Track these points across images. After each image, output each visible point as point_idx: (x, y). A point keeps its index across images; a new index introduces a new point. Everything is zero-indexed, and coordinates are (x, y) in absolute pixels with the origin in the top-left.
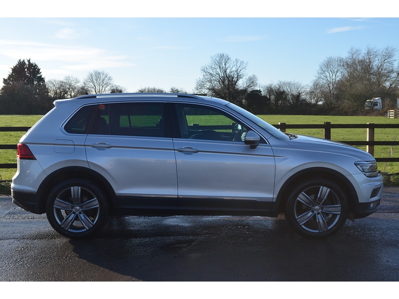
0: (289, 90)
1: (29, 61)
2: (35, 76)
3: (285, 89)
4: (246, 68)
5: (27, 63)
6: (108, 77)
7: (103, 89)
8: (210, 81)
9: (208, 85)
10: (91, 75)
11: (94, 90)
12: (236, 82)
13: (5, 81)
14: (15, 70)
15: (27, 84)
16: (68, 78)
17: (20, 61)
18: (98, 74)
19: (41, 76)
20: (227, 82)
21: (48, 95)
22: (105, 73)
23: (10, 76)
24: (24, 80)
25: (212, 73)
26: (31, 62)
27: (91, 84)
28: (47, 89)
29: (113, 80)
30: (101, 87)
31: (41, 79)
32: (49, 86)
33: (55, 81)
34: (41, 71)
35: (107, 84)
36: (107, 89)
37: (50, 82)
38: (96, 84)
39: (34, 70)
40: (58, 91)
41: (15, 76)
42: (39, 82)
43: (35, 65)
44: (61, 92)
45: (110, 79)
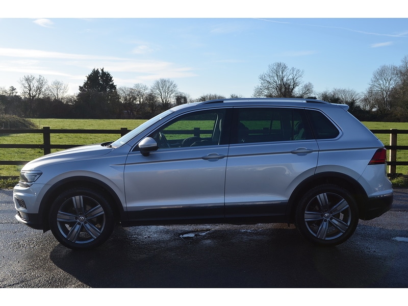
0: (344, 97)
1: (102, 70)
2: (107, 84)
3: (340, 97)
4: (302, 76)
5: (100, 72)
6: (173, 84)
7: (169, 96)
8: (268, 89)
9: (266, 92)
10: (158, 83)
11: (160, 97)
12: (293, 89)
13: (81, 88)
14: (90, 78)
15: (100, 91)
16: (137, 86)
17: (94, 70)
18: (164, 82)
19: (113, 84)
20: (283, 90)
21: (119, 101)
22: (170, 80)
23: (86, 84)
24: (98, 88)
25: (270, 81)
26: (104, 70)
27: (158, 91)
28: (119, 95)
29: (177, 88)
30: (166, 94)
31: (113, 87)
32: (120, 93)
33: (125, 88)
34: (113, 79)
35: (172, 91)
36: (172, 95)
37: (120, 89)
38: (162, 91)
39: (107, 77)
40: (128, 97)
41: (90, 83)
42: (111, 89)
43: (108, 74)
44: (130, 99)
45: (175, 86)
